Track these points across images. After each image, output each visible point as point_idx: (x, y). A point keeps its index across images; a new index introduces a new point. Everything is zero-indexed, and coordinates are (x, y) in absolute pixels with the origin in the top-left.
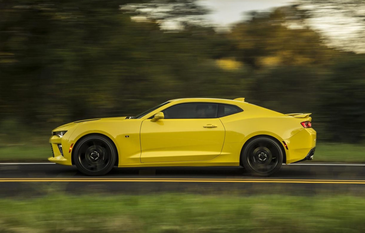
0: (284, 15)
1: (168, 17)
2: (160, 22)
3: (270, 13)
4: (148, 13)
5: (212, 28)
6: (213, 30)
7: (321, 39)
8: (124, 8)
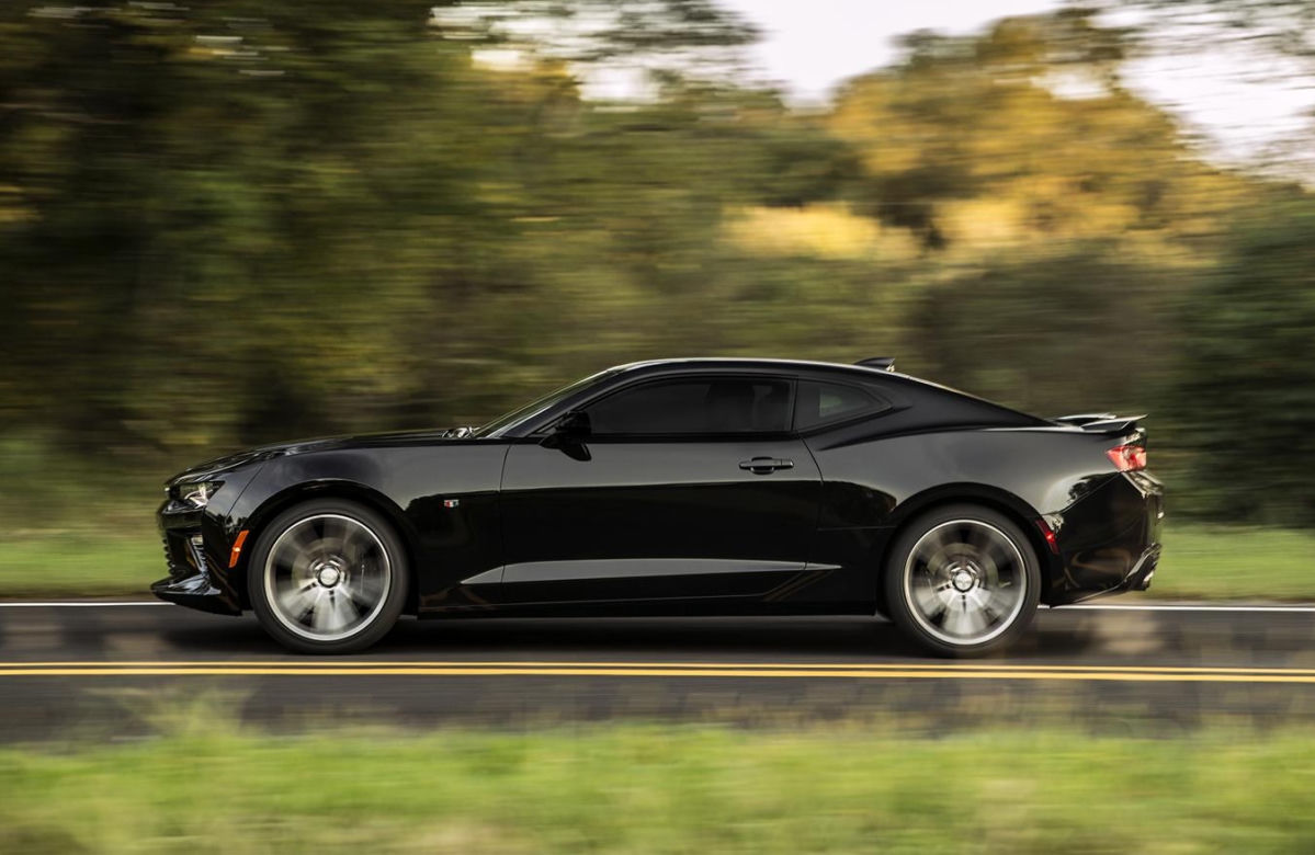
0: (1039, 44)
1: (609, 53)
2: (582, 74)
3: (974, 38)
4: (536, 38)
5: (774, 92)
6: (777, 100)
7: (1182, 137)
8: (443, 16)
